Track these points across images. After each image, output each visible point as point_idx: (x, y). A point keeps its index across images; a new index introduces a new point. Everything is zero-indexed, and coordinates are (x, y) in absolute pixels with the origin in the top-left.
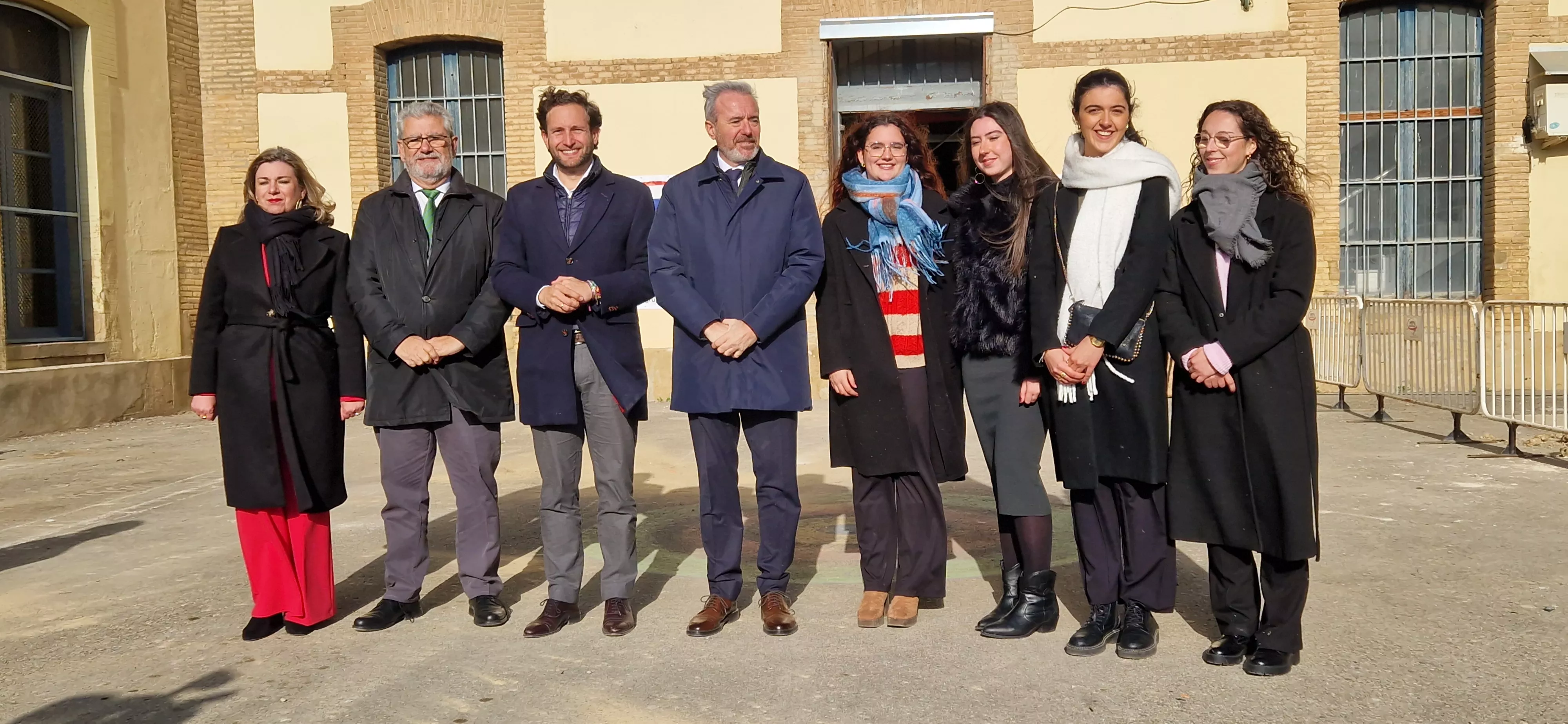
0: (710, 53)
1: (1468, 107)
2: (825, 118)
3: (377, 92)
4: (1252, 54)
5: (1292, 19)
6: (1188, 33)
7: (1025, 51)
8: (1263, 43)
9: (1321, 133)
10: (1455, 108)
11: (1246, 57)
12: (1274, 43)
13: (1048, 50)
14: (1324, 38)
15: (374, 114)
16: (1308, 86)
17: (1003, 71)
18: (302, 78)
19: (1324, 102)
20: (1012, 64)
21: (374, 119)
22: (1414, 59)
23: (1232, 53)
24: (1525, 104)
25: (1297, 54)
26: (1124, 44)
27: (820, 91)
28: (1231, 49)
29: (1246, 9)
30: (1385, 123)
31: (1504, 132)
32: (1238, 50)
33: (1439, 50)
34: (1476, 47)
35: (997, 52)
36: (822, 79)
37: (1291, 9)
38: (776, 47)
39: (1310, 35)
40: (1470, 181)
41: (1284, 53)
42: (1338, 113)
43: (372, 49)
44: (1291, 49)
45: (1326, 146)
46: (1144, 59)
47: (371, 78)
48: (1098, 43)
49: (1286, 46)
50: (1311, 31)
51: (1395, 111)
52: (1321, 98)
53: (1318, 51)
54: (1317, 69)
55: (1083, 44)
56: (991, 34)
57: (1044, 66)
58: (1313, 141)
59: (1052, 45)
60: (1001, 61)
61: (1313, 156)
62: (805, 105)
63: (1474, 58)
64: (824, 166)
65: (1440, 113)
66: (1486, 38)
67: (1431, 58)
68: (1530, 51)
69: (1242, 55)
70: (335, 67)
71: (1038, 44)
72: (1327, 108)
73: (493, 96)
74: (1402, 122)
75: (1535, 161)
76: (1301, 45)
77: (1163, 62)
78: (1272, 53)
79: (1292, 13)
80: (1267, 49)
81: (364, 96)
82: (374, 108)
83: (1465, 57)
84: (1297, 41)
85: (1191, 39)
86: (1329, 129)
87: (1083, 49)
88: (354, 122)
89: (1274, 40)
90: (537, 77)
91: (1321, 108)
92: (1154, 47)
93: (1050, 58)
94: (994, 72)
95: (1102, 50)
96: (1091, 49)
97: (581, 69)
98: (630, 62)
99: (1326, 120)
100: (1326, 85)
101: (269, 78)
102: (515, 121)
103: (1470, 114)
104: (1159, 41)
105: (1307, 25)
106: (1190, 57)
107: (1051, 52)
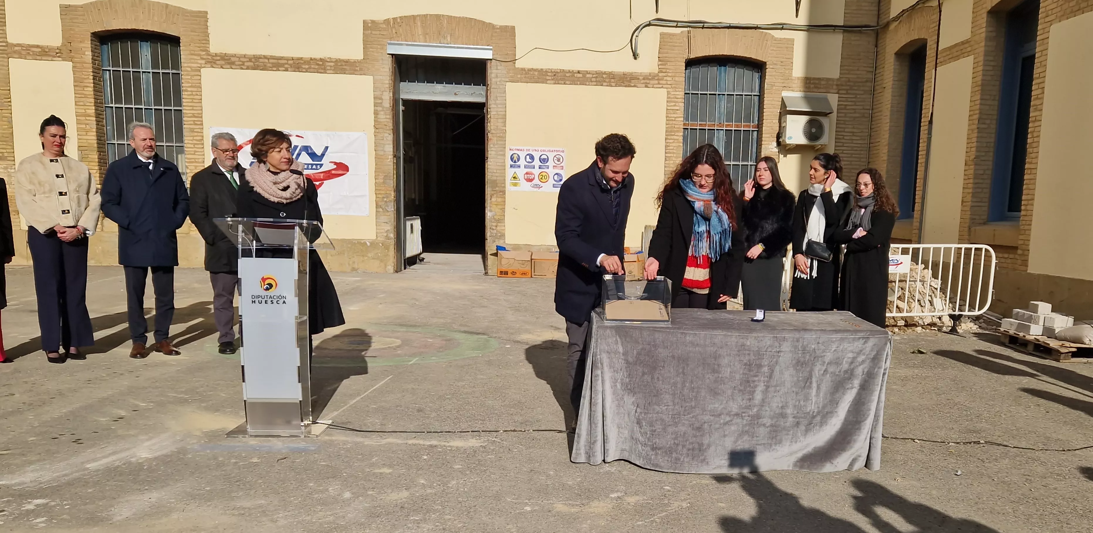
0: (318, 56)
1: (752, 124)
2: (390, 102)
3: (94, 63)
4: (638, 85)
5: (660, 67)
6: (604, 69)
7: (511, 71)
8: (644, 79)
9: (673, 133)
10: (744, 124)
11: (635, 86)
12: (650, 79)
13: (524, 72)
14: (677, 79)
15: (92, 77)
16: (667, 106)
17: (498, 83)
18: (40, 50)
19: (675, 116)
20: (503, 79)
21: (92, 81)
22: (725, 95)
23: (627, 84)
24: (778, 125)
25: (662, 87)
26: (567, 73)
27: (387, 86)
28: (626, 81)
29: (635, 58)
30: (708, 129)
31: (767, 139)
32: (630, 82)
33: (738, 91)
34: (757, 90)
35: (494, 71)
36: (388, 78)
37: (659, 61)
38: (360, 56)
39: (669, 76)
40: (750, 165)
41: (655, 86)
42: (682, 123)
43: (90, 35)
44: (659, 84)
45: (676, 141)
46: (579, 83)
47: (89, 54)
48: (553, 71)
49: (656, 82)
50: (670, 74)
51: (714, 123)
52: (674, 114)
53: (673, 86)
54: (672, 96)
55: (544, 70)
56: (491, 60)
57: (521, 82)
58: (669, 137)
59: (526, 70)
60: (497, 77)
61: (669, 146)
62: (378, 93)
63: (756, 97)
64: (389, 132)
65: (737, 126)
66: (762, 86)
67: (733, 95)
68: (783, 95)
69: (633, 85)
70: (63, 44)
71: (518, 68)
72: (677, 119)
73: (174, 71)
74: (717, 130)
75: (781, 156)
76: (664, 82)
77: (589, 85)
78: (649, 86)
79: (660, 63)
80: (646, 83)
81: (85, 65)
82: (92, 74)
83: (751, 95)
84: (662, 80)
85: (605, 73)
86: (678, 131)
87: (544, 74)
88: (78, 82)
89: (650, 78)
90: (203, 62)
91: (673, 119)
92: (584, 76)
93: (525, 77)
94: (493, 82)
95: (555, 75)
96: (549, 74)
97: (233, 59)
98: (265, 57)
99: (676, 126)
100: (677, 106)
101: (16, 48)
102: (189, 89)
103: (752, 128)
104: (587, 72)
105: (668, 70)
106: (604, 84)
107: (526, 74)
